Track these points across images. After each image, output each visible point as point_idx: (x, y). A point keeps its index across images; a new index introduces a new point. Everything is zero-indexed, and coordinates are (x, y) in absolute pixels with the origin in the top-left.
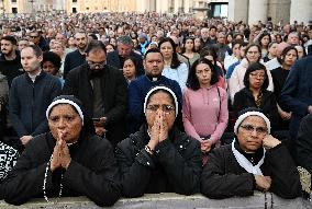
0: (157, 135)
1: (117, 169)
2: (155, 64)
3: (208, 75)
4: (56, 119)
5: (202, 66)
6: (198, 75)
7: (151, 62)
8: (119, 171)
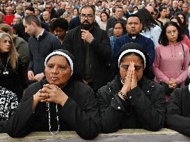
0: (129, 82)
1: (97, 110)
2: (133, 25)
3: (176, 35)
4: (51, 66)
5: (171, 28)
6: (168, 34)
7: (131, 23)
8: (99, 111)
